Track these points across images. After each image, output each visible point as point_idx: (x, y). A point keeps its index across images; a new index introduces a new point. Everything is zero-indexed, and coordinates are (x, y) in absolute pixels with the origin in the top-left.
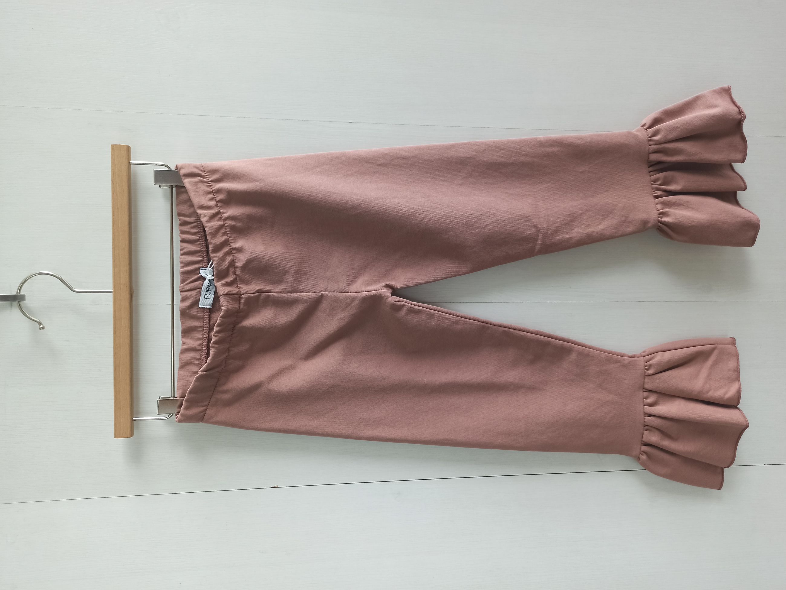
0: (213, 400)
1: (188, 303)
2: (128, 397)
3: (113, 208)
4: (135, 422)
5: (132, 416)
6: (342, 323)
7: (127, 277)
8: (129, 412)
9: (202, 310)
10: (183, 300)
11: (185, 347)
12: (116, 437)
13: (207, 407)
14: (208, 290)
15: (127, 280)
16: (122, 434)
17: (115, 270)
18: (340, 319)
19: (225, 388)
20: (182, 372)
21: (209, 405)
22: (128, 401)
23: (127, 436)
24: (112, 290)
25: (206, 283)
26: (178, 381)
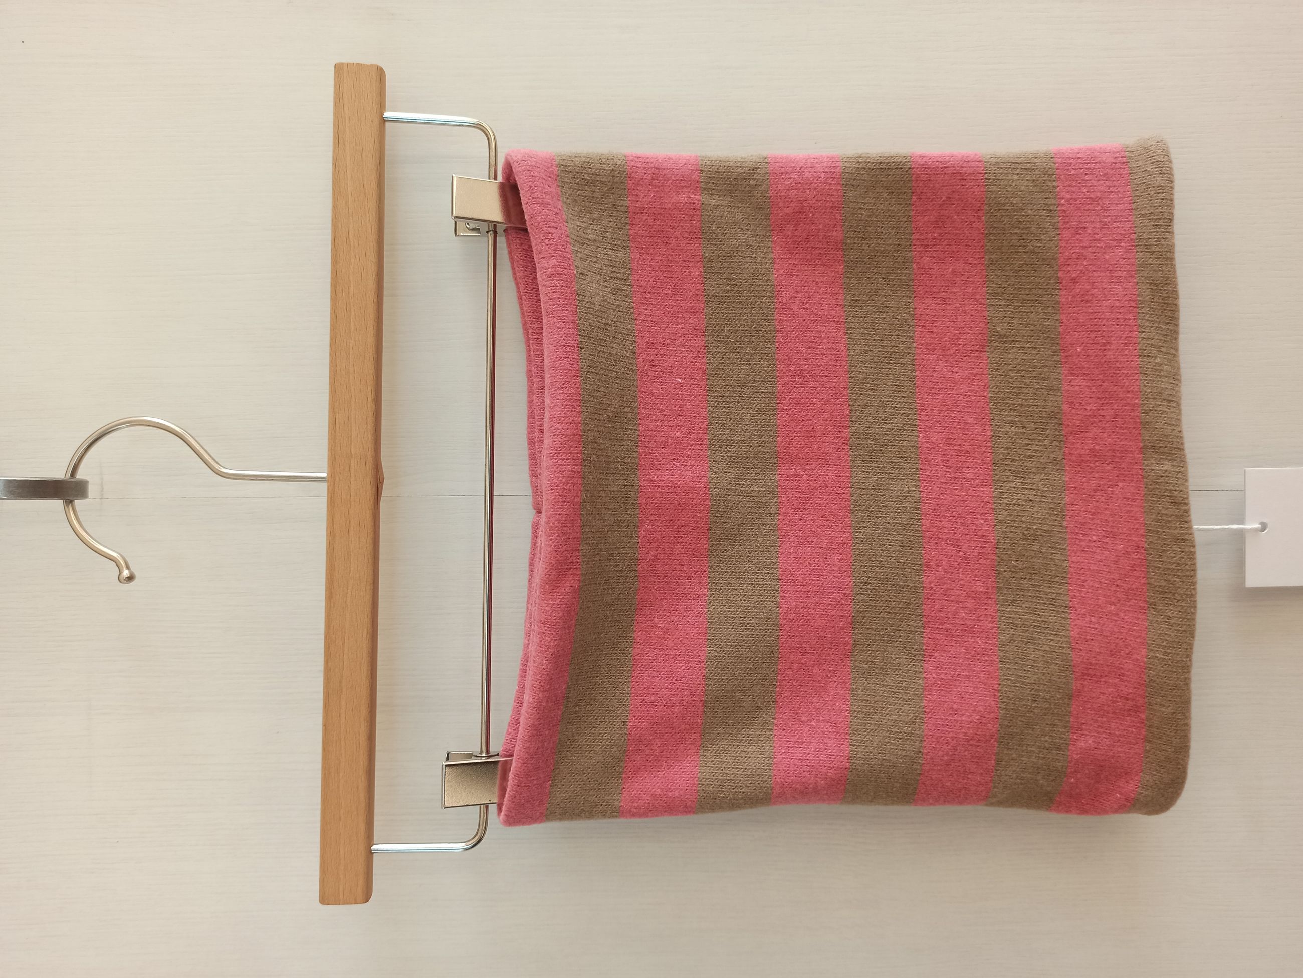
2: (362, 783)
3: (334, 240)
4: (376, 858)
5: (369, 839)
7: (370, 436)
8: (362, 827)
12: (325, 899)
15: (370, 445)
16: (341, 894)
17: (337, 417)
22: (362, 795)
23: (355, 900)
24: (325, 475)
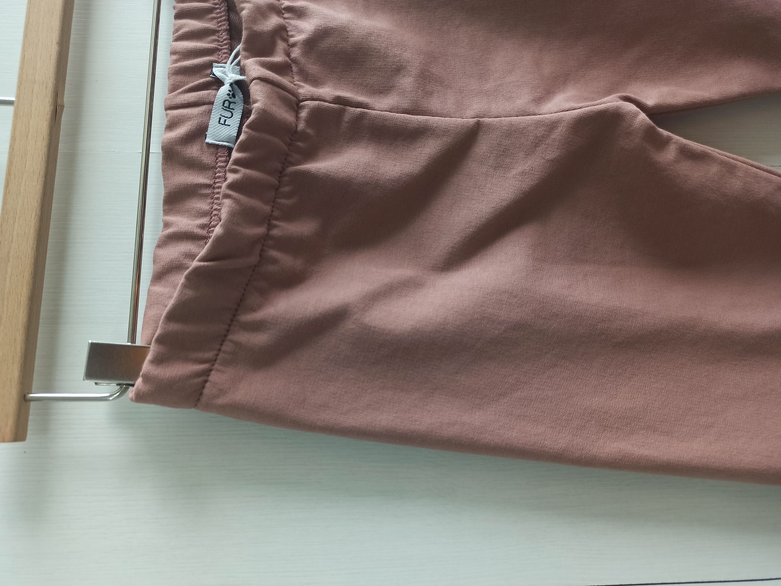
0: (227, 347)
1: (181, 131)
6: (527, 184)
9: (212, 150)
10: (171, 126)
11: (170, 230)
13: (213, 365)
14: (228, 106)
18: (523, 173)
19: (258, 315)
20: (158, 289)
21: (215, 360)
25: (224, 90)
26: (148, 307)
